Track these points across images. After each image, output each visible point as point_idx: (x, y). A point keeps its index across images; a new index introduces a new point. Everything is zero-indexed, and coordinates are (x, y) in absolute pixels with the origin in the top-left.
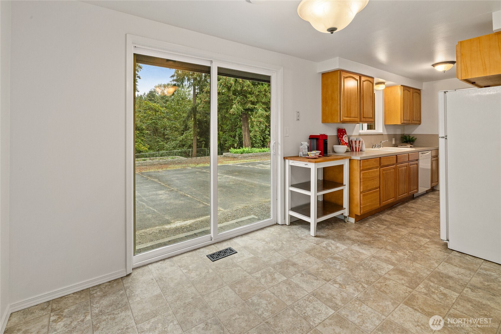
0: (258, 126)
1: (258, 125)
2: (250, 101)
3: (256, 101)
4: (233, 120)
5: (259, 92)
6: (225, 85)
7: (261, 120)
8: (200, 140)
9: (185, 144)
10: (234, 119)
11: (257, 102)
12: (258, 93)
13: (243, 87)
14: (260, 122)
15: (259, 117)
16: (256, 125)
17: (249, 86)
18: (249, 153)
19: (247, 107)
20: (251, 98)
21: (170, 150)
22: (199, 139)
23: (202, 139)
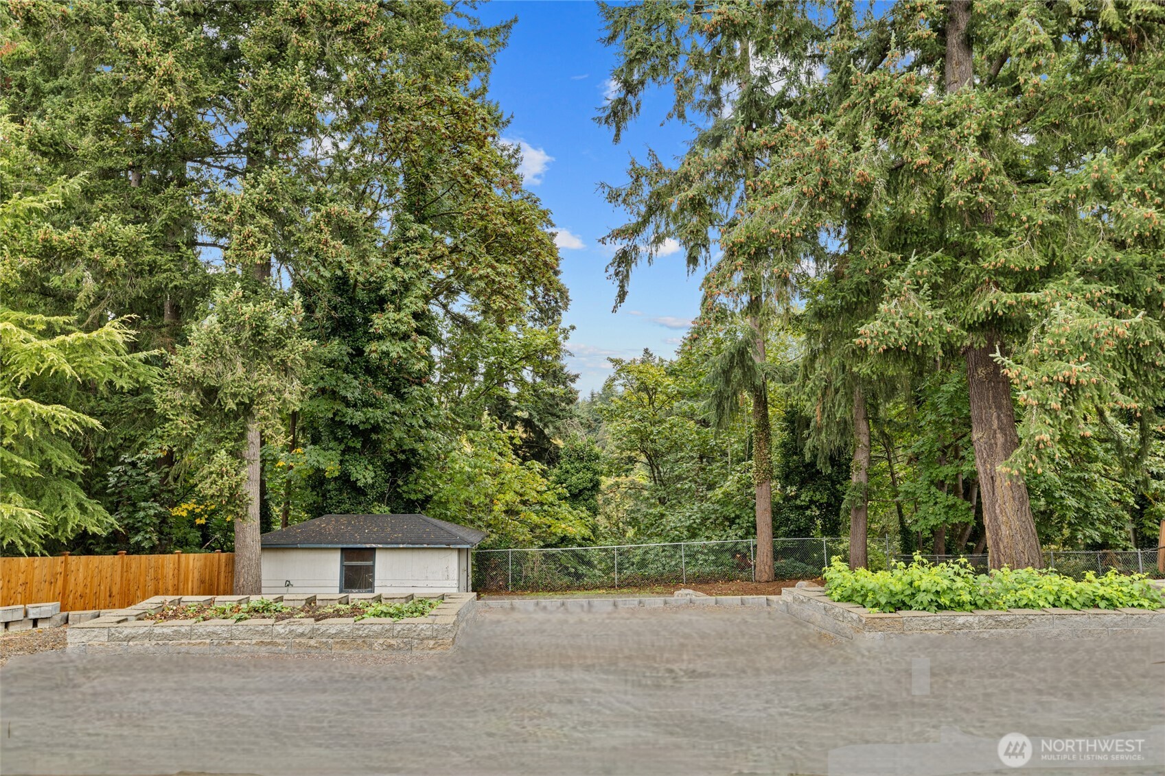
0: (1051, 412)
1: (1054, 404)
2: (997, 272)
3: (1040, 262)
4: (943, 408)
5: (1055, 208)
6: (822, 198)
7: (1075, 369)
8: (798, 502)
9: (738, 517)
10: (950, 402)
11: (1050, 272)
12: (1053, 217)
13: (941, 193)
14: (1073, 389)
15: (1060, 355)
16: (1042, 406)
17: (980, 180)
18: (960, 605)
19: (980, 308)
20: (1003, 254)
21: (673, 540)
22: (797, 497)
23: (805, 497)
